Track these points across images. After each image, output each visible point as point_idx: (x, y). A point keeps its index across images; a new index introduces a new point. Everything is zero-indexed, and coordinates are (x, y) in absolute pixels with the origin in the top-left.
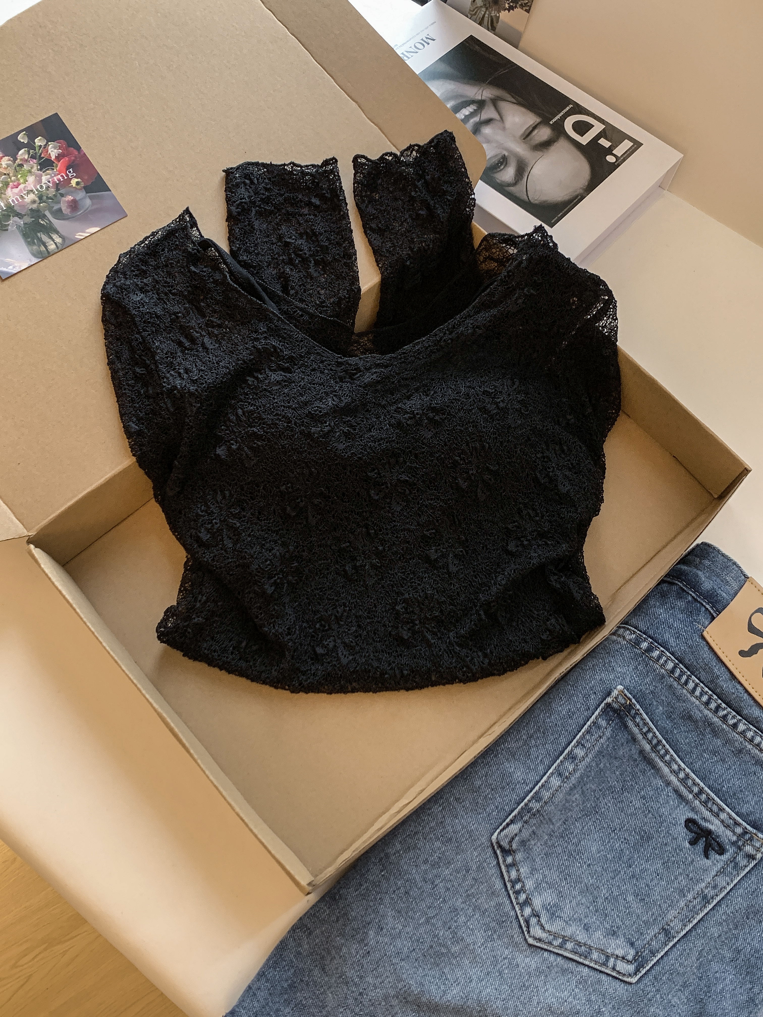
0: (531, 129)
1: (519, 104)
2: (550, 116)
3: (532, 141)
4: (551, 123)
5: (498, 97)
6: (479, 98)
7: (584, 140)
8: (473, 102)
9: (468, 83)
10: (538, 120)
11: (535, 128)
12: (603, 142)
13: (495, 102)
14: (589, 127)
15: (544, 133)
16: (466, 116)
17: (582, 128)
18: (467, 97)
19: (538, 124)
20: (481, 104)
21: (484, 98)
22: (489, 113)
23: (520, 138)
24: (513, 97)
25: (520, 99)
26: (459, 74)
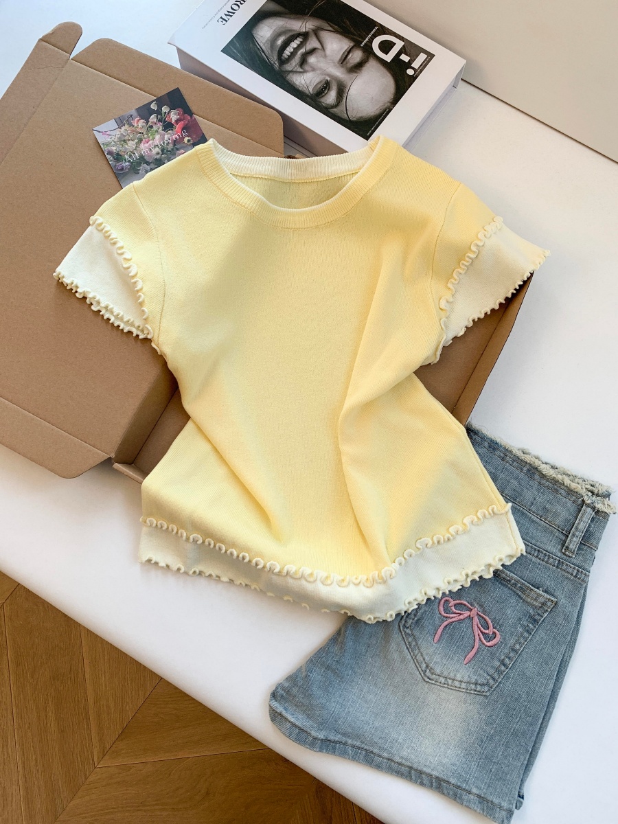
0: (346, 54)
2: (361, 40)
3: (348, 64)
5: (319, 28)
12: (405, 58)
21: (307, 30)
22: (312, 43)
23: (338, 63)
24: (330, 26)
25: (336, 27)
26: (286, 10)
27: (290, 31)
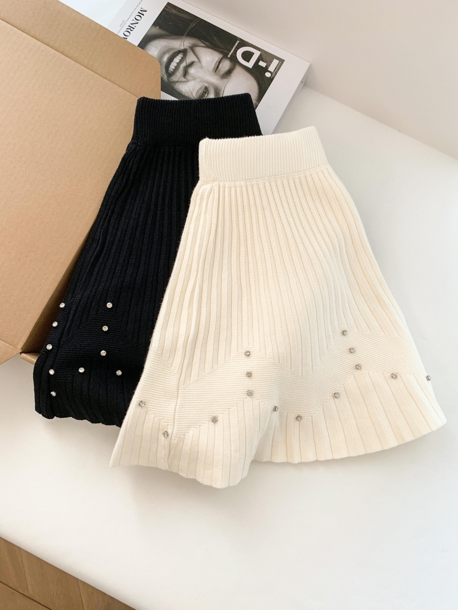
0: (218, 64)
1: (207, 47)
2: (227, 52)
3: (220, 72)
4: (229, 56)
5: (194, 45)
6: (182, 48)
7: (250, 65)
8: (179, 52)
9: (174, 39)
10: (221, 56)
11: (220, 63)
12: (262, 64)
13: (192, 48)
14: (251, 54)
15: (226, 65)
16: (178, 63)
17: (247, 56)
18: (175, 49)
19: (222, 59)
20: (184, 52)
21: (185, 47)
22: (191, 58)
23: (213, 71)
24: (203, 43)
25: (207, 43)
26: (167, 33)
27: (172, 49)
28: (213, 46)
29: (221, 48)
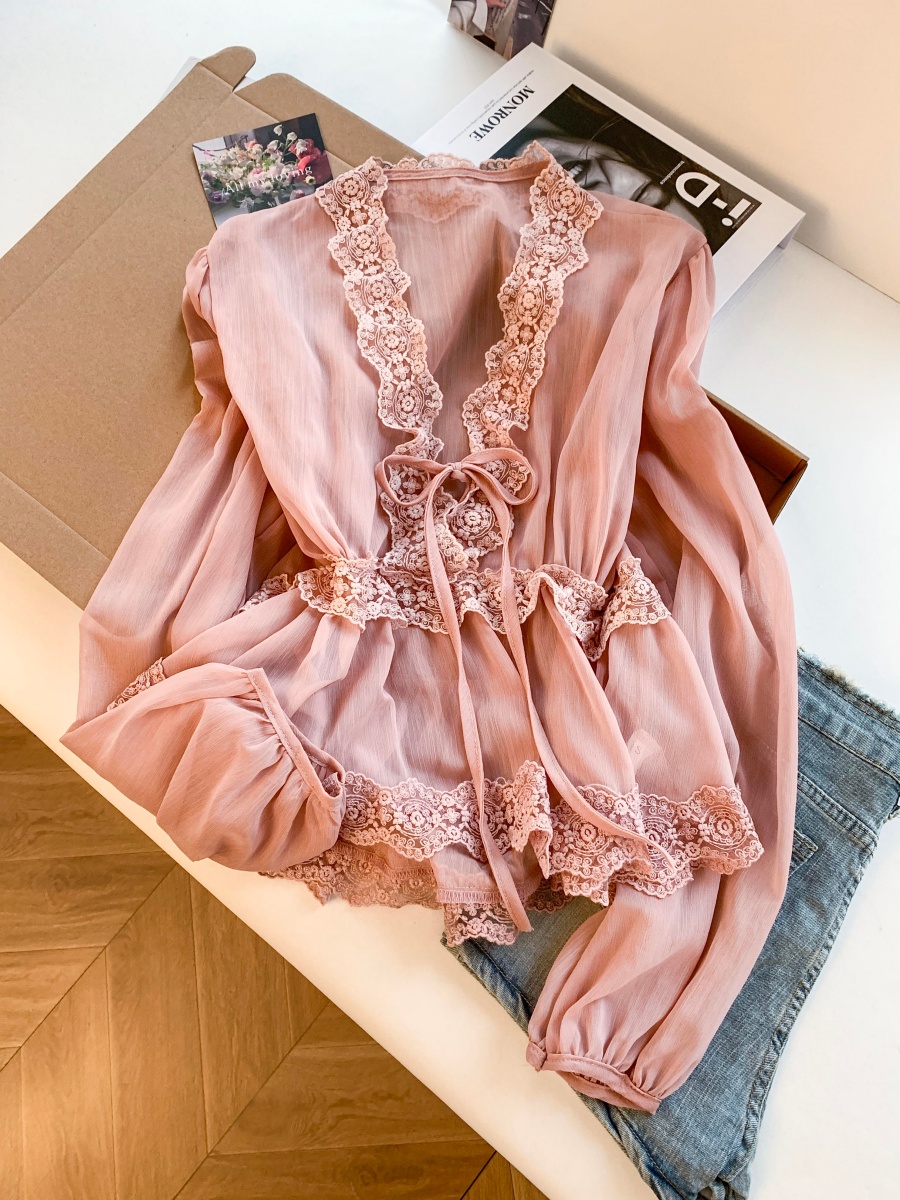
0: (640, 191)
1: (627, 163)
2: (660, 176)
4: (661, 182)
5: (604, 156)
6: (583, 157)
7: (697, 202)
8: (578, 163)
12: (718, 203)
14: (704, 186)
15: (654, 196)
17: (695, 187)
24: (620, 155)
25: (628, 157)
26: (562, 131)
27: (569, 156)
28: (637, 163)
29: (650, 168)
